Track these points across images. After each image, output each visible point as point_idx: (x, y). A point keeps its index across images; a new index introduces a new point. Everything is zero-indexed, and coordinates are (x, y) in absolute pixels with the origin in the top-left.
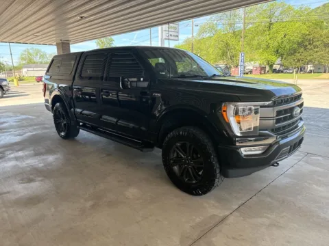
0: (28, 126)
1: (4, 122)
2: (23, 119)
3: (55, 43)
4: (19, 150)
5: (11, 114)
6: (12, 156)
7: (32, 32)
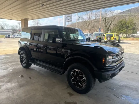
0: (8, 63)
2: (4, 58)
3: (20, 20)
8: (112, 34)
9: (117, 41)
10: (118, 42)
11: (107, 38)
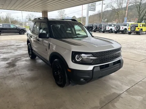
1: (20, 45)
3: (41, 11)
4: (27, 57)
5: (23, 42)
6: (24, 59)
7: (32, 6)
8: (138, 23)
9: (143, 32)
10: (145, 33)
11: (131, 29)
